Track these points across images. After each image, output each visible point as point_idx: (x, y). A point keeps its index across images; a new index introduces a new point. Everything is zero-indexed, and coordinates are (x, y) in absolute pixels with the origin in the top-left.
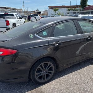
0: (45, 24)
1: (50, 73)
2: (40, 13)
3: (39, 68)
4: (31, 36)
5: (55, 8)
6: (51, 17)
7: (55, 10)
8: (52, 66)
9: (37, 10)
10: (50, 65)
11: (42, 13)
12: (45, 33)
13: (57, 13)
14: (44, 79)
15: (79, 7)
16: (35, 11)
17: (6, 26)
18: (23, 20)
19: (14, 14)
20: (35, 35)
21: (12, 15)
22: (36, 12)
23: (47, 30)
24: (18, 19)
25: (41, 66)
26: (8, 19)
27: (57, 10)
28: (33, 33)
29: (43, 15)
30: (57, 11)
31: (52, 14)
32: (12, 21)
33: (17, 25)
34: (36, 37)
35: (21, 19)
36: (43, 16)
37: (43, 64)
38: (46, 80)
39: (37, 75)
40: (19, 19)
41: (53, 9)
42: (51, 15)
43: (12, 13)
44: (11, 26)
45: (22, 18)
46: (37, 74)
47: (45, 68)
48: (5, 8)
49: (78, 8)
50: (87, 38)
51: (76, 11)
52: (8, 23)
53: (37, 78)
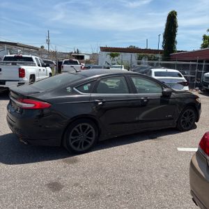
0: (87, 77)
1: (90, 140)
2: (82, 57)
3: (75, 131)
4: (69, 89)
5: (114, 52)
6: (105, 68)
7: (113, 56)
8: (93, 130)
9: (76, 50)
10: (90, 129)
11: (86, 58)
12: (86, 88)
13: (115, 62)
14: (81, 147)
15: (161, 53)
16: (72, 53)
17: (18, 78)
18: (49, 69)
19: (34, 57)
20: (74, 88)
21: (31, 59)
22: (73, 56)
23: (89, 85)
24: (40, 68)
25: (78, 128)
26: (23, 67)
27: (117, 55)
28: (72, 87)
29: (87, 62)
30: (116, 58)
31: (106, 62)
32: (29, 70)
33: (37, 78)
34: (74, 91)
35: (44, 68)
36: (88, 65)
37: (80, 125)
38: (83, 149)
39: (72, 140)
40: (42, 68)
41: (109, 53)
42: (104, 64)
43: (30, 56)
44: (27, 79)
45: (47, 66)
46: (72, 138)
47: (84, 131)
48: (15, 44)
49: (159, 56)
50: (143, 100)
51: (154, 60)
52: (22, 73)
53: (71, 144)
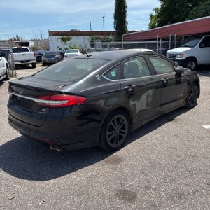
4: (98, 77)
7: (64, 40)
9: (15, 37)
10: (123, 120)
11: (32, 44)
12: (113, 74)
15: (113, 34)
16: (12, 40)
20: (103, 76)
25: (113, 121)
31: (58, 47)
37: (115, 118)
38: (119, 143)
41: (60, 37)
42: (56, 50)
50: (163, 81)
51: (107, 41)
53: (109, 141)
